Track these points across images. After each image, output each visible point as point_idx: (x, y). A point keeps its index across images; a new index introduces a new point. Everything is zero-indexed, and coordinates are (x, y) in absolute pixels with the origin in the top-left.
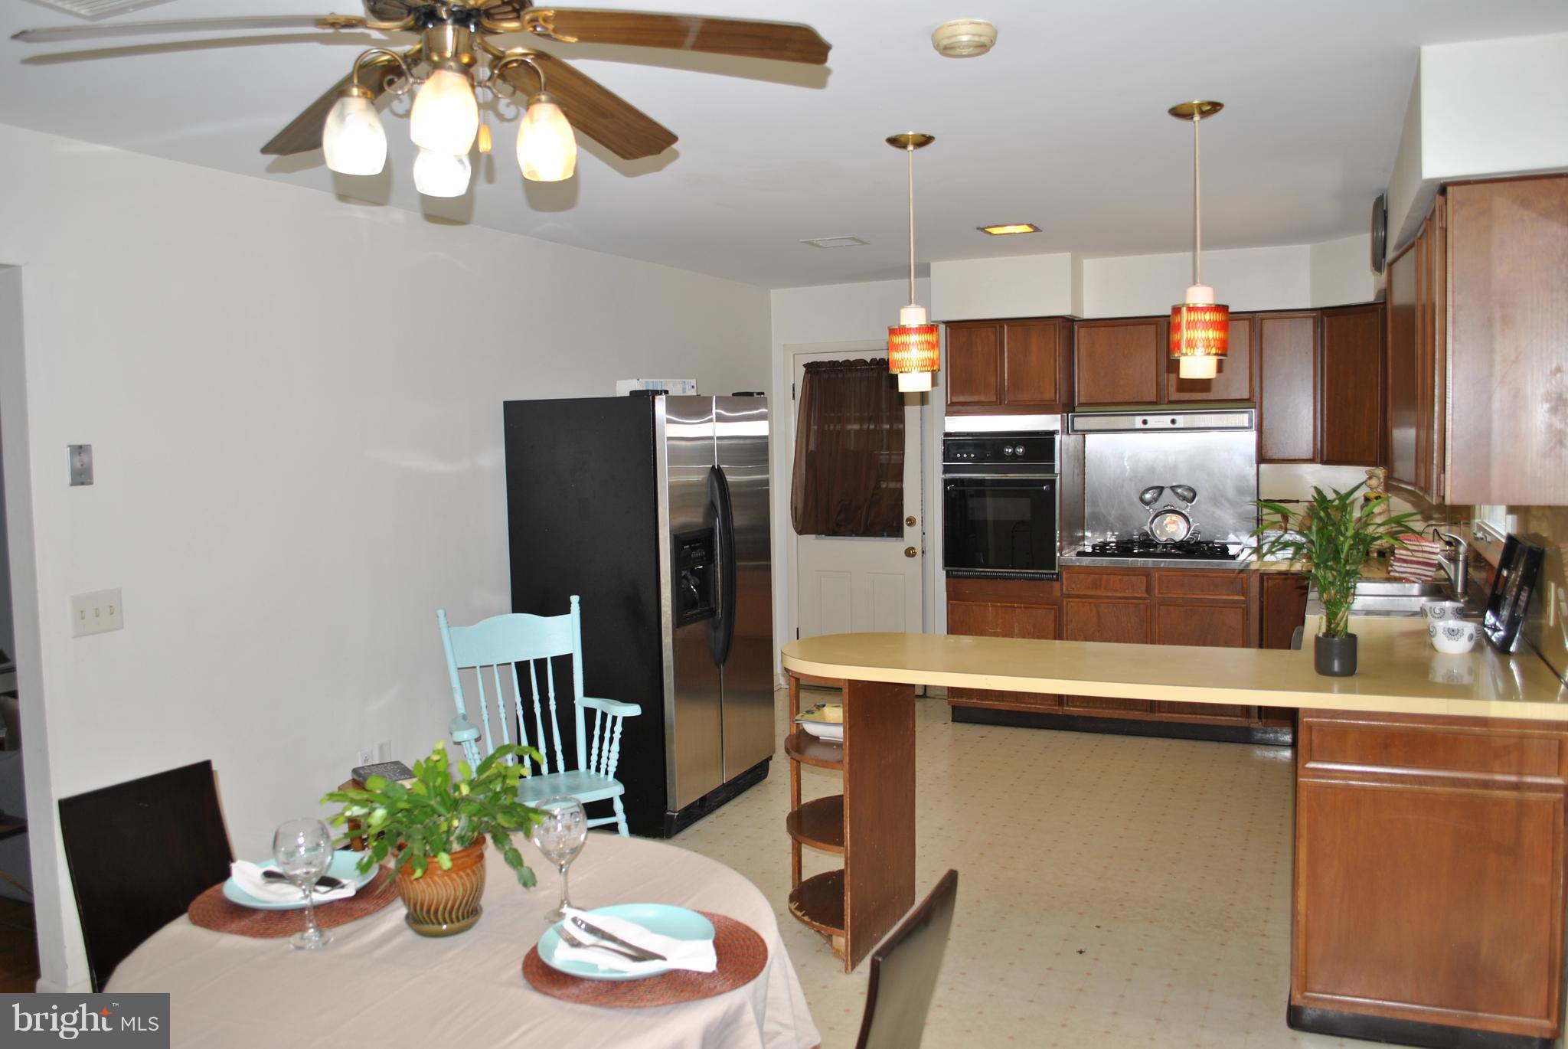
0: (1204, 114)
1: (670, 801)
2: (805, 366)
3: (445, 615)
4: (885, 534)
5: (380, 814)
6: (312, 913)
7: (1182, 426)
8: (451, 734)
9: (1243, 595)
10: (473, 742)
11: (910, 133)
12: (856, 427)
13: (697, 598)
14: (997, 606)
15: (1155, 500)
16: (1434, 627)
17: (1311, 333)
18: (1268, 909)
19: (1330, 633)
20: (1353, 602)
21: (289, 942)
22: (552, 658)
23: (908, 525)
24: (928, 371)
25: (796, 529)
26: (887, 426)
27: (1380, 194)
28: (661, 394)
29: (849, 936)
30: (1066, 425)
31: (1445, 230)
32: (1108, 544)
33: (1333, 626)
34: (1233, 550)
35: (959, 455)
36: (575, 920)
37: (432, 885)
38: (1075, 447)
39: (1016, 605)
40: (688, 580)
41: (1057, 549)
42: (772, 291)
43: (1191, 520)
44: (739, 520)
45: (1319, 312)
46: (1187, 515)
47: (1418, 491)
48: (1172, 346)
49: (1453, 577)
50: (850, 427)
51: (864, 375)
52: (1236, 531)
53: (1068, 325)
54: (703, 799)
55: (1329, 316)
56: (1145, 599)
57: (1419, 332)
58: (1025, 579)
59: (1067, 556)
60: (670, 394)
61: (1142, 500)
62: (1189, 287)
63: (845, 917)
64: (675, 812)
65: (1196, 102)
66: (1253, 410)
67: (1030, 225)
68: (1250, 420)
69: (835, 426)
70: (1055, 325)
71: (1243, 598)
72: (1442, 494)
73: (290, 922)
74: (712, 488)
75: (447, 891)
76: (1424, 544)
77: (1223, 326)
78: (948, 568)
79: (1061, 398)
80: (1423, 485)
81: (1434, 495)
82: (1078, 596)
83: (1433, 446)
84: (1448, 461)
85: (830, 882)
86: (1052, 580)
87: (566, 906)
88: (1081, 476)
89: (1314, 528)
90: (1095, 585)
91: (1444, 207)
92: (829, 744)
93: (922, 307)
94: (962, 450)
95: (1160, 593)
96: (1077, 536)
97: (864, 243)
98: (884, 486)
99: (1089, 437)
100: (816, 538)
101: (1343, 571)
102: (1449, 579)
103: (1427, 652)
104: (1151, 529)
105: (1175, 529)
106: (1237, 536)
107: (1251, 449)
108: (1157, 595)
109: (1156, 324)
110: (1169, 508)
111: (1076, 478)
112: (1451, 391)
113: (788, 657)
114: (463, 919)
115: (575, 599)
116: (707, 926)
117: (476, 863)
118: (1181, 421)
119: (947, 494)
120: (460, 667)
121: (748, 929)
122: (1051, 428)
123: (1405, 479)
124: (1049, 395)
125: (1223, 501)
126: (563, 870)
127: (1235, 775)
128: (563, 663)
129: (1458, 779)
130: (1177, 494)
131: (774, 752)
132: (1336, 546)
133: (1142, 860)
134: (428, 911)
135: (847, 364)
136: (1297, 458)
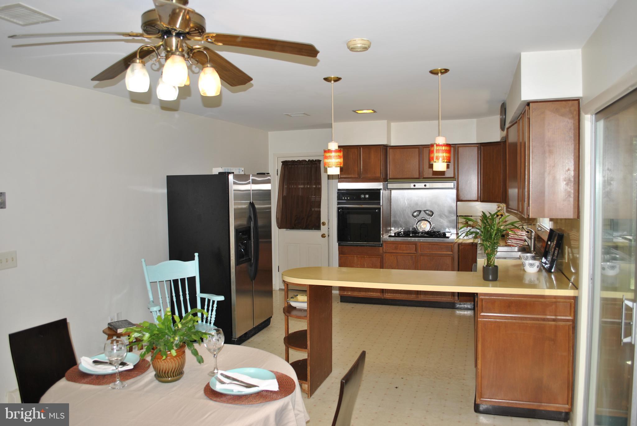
0: (442, 73)
1: (233, 334)
2: (282, 162)
3: (145, 261)
4: (313, 229)
5: (147, 335)
6: (118, 375)
7: (428, 187)
8: (149, 309)
9: (452, 252)
10: (158, 312)
11: (332, 76)
12: (302, 186)
13: (244, 254)
14: (358, 257)
15: (418, 215)
16: (525, 263)
17: (477, 152)
18: (465, 370)
19: (488, 265)
20: (496, 254)
21: (109, 386)
22: (187, 278)
23: (323, 225)
24: (339, 167)
25: (278, 226)
26: (314, 186)
27: (503, 102)
28: (231, 174)
29: (309, 384)
30: (384, 186)
31: (529, 119)
32: (400, 232)
33: (489, 263)
34: (448, 235)
35: (343, 198)
36: (222, 374)
37: (167, 363)
38: (388, 195)
39: (365, 256)
40: (241, 247)
41: (381, 234)
42: (269, 132)
43: (431, 223)
44: (260, 223)
45: (480, 144)
46: (430, 221)
47: (518, 213)
48: (430, 159)
49: (530, 245)
50: (300, 186)
51: (305, 166)
52: (448, 227)
53: (385, 148)
54: (246, 334)
55: (483, 146)
56: (415, 253)
57: (519, 154)
58: (369, 246)
59: (385, 237)
60: (235, 173)
61: (413, 215)
62: (437, 137)
63: (308, 377)
64: (236, 339)
65: (439, 69)
66: (455, 181)
67: (373, 110)
68: (454, 185)
69: (294, 186)
70: (381, 148)
71: (451, 253)
72: (528, 214)
73: (108, 379)
74: (250, 211)
75: (172, 365)
76: (519, 232)
77: (449, 152)
78: (339, 242)
79: (383, 176)
80: (521, 210)
81: (526, 215)
82: (389, 253)
83: (525, 197)
84: (530, 202)
85: (300, 364)
86: (379, 246)
87: (216, 369)
88: (390, 206)
89: (482, 227)
90: (396, 248)
91: (529, 110)
92: (301, 310)
93: (336, 142)
94: (345, 196)
95: (420, 251)
96: (388, 230)
97: (308, 115)
98: (313, 210)
99: (393, 191)
100: (286, 230)
101: (493, 242)
102: (528, 245)
103: (522, 272)
104: (416, 227)
105: (425, 227)
106: (449, 230)
107: (455, 196)
108: (419, 252)
109: (419, 148)
110: (423, 218)
111: (388, 206)
112: (531, 177)
113: (285, 276)
114: (178, 375)
115: (196, 255)
116: (272, 375)
117: (182, 354)
118: (428, 185)
119: (339, 213)
120: (151, 282)
121: (286, 376)
122: (379, 188)
123: (513, 208)
124: (378, 175)
125: (444, 216)
126: (215, 356)
127: (450, 321)
128: (192, 280)
129: (535, 318)
130: (426, 213)
131: (273, 315)
132: (490, 233)
133: (417, 353)
134: (165, 373)
135: (299, 162)
136: (471, 200)
